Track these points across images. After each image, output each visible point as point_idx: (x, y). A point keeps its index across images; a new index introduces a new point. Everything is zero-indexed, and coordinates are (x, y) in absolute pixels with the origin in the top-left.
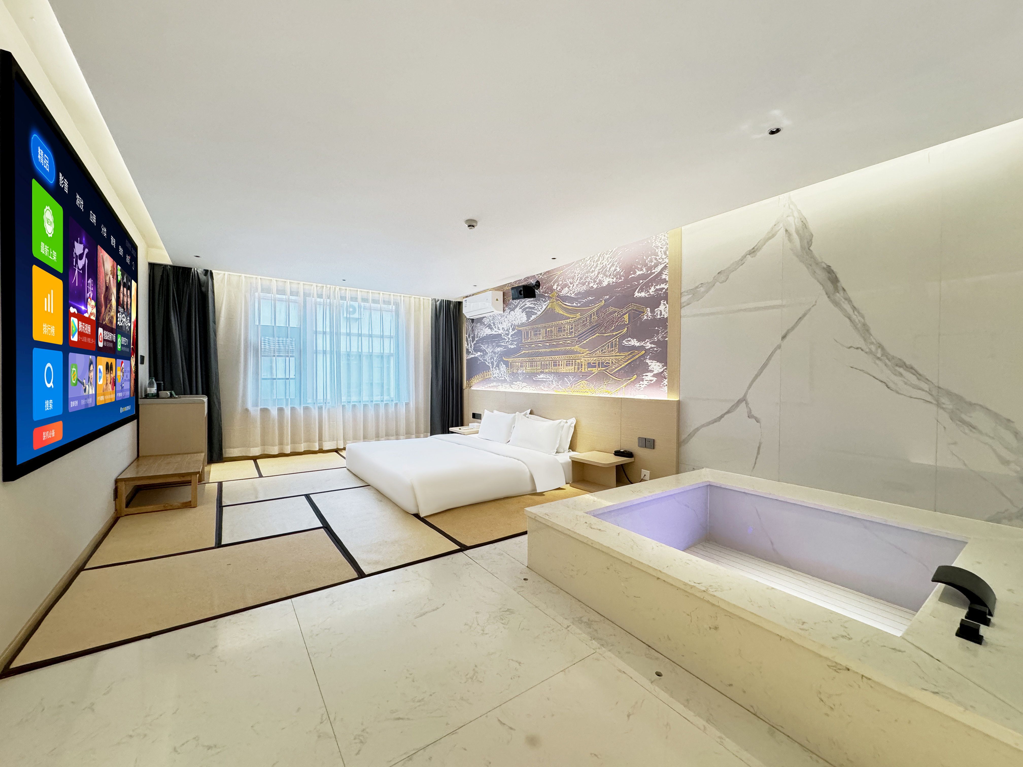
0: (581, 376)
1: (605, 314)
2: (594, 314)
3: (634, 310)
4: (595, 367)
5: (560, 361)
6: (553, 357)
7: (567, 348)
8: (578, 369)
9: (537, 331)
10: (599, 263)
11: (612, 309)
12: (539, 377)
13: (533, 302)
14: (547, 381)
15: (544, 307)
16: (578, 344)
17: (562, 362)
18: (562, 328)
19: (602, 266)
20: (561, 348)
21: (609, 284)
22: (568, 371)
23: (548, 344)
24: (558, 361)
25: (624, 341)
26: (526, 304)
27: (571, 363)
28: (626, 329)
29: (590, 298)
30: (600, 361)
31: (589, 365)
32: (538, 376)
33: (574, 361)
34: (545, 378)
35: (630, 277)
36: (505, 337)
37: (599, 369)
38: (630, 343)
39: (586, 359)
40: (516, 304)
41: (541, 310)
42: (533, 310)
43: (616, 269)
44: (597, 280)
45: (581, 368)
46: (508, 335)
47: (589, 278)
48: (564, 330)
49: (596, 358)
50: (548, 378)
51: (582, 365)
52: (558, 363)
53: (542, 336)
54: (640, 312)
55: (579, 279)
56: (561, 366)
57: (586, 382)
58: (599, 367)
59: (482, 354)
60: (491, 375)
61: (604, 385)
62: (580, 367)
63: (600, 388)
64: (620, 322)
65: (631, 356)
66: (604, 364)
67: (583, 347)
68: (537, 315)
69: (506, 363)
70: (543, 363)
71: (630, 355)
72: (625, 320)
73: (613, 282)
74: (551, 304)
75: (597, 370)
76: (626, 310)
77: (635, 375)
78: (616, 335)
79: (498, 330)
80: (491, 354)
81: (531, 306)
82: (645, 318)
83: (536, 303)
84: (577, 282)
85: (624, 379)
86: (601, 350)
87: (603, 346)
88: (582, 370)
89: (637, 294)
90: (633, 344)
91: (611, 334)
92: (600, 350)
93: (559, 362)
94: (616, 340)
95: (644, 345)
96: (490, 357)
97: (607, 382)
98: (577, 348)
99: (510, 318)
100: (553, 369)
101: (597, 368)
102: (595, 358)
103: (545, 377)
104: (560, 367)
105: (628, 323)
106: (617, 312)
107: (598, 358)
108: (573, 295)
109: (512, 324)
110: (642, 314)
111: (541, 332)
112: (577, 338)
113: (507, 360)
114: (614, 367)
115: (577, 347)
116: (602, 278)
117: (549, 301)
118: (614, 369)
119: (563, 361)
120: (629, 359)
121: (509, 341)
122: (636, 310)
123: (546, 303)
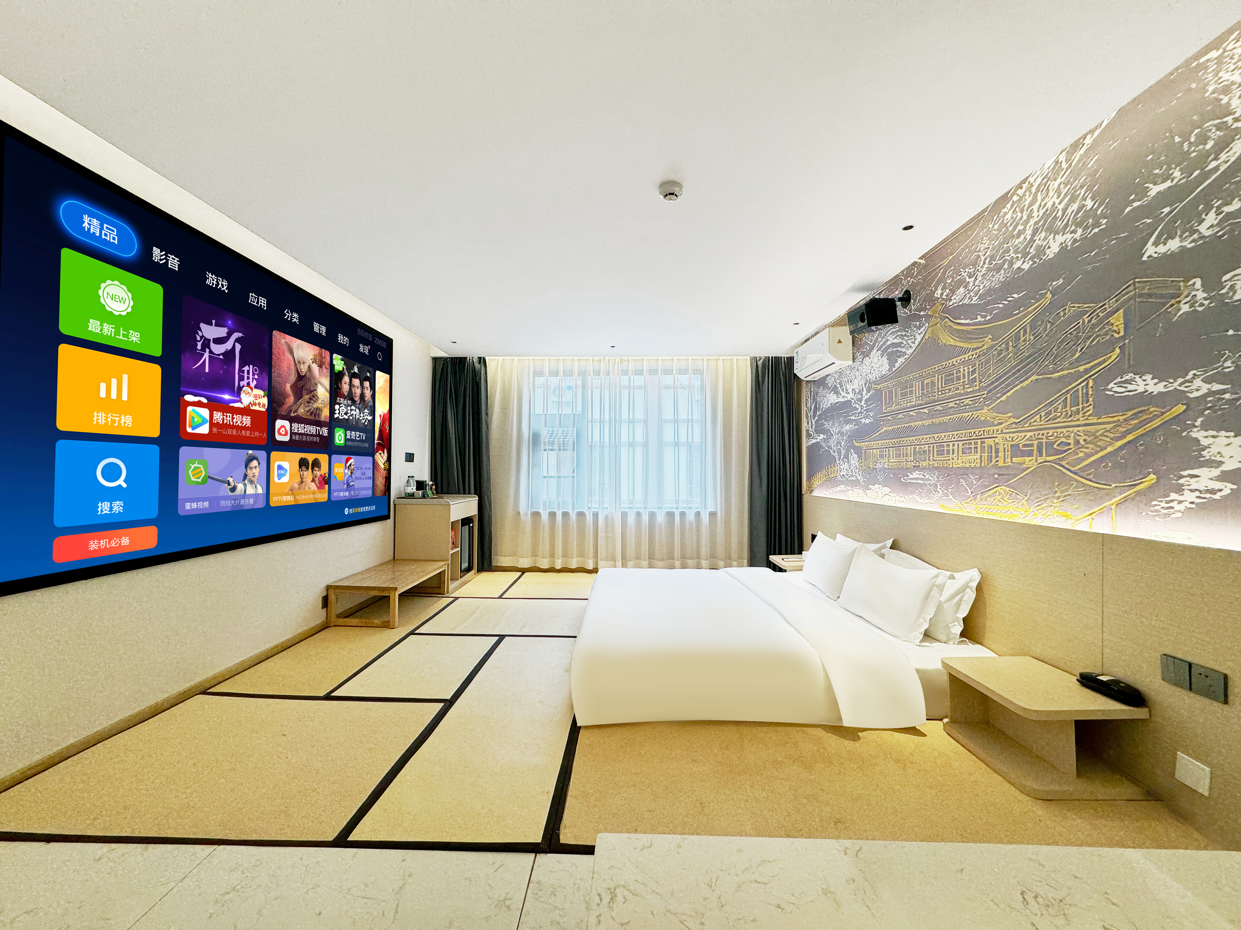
0: (996, 476)
1: (1053, 324)
2: (1025, 332)
3: (1141, 295)
4: (1030, 454)
5: (951, 444)
6: (936, 436)
7: (964, 414)
8: (990, 459)
9: (906, 388)
10: (1035, 207)
11: (1071, 309)
12: (911, 476)
13: (899, 333)
14: (926, 485)
15: (919, 338)
16: (988, 405)
17: (954, 445)
18: (953, 374)
19: (1042, 212)
20: (952, 417)
21: (1063, 249)
22: (967, 465)
23: (926, 411)
24: (945, 444)
25: (1111, 385)
26: (888, 340)
27: (973, 446)
28: (1118, 351)
29: (1016, 296)
30: (1044, 441)
31: (1016, 450)
32: (909, 474)
33: (979, 441)
34: (922, 479)
35: (1129, 209)
36: (856, 405)
37: (1040, 460)
38: (1130, 387)
39: (1007, 436)
40: (872, 343)
41: (913, 345)
42: (899, 349)
43: (1084, 205)
44: (1031, 250)
45: (997, 457)
46: (860, 400)
47: (1011, 252)
48: (958, 378)
49: (1032, 434)
50: (928, 479)
51: (997, 451)
52: (945, 449)
53: (916, 394)
54: (1162, 296)
55: (987, 261)
56: (953, 454)
57: (1007, 489)
58: (1041, 455)
59: (825, 437)
60: (837, 472)
61: (1054, 498)
62: (994, 455)
63: (1045, 505)
64: (1098, 336)
65: (1136, 421)
66: (1055, 446)
67: (998, 410)
68: (907, 356)
69: (858, 451)
70: (917, 450)
71: (1133, 419)
72: (1115, 328)
73: (1075, 241)
74: (931, 329)
75: (1036, 461)
76: (1117, 301)
77: (1149, 473)
78: (1087, 371)
79: (846, 395)
80: (837, 436)
81: (896, 341)
82: (1185, 308)
83: (904, 334)
84: (984, 269)
85: (1113, 485)
86: (1046, 414)
87: (1051, 404)
88: (997, 461)
89: (1151, 250)
90: (1141, 389)
91: (1072, 371)
92: (1043, 414)
93: (948, 446)
94: (1087, 384)
95: (1182, 388)
96: (836, 442)
97: (1062, 492)
98: (985, 413)
99: (864, 371)
100: (936, 460)
101: (1034, 458)
102: (1029, 434)
103: (921, 477)
104: (951, 455)
105: (1122, 334)
106: (1087, 312)
107: (1036, 433)
108: (975, 299)
109: (867, 381)
110: (1173, 301)
111: (914, 388)
112: (986, 392)
113: (859, 445)
114: (1081, 455)
115: (985, 411)
116: (1045, 239)
117: (927, 324)
118: (1083, 460)
119: (956, 443)
120: (1129, 432)
121: (862, 411)
122: (1150, 295)
123: (922, 330)
